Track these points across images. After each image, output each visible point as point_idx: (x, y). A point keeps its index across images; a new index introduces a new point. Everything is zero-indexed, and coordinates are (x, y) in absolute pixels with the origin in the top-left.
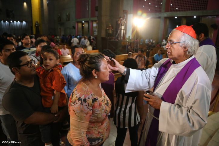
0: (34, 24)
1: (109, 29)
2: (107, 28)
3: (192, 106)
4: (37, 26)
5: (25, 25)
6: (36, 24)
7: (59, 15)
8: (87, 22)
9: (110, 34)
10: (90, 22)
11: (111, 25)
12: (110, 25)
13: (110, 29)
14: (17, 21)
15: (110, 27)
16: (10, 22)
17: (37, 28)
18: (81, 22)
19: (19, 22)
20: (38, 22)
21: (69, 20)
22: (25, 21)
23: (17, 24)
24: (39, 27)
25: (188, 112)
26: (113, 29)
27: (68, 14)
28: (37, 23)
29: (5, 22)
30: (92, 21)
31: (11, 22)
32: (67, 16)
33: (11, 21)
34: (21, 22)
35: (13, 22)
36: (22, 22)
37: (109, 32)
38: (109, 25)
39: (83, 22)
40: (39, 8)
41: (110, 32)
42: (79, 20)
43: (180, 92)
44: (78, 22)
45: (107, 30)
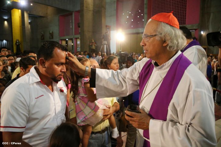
0: (14, 43)
1: (92, 45)
2: (91, 44)
3: (191, 122)
4: (17, 44)
5: (5, 43)
6: (16, 43)
7: (42, 33)
8: (71, 39)
9: (93, 49)
10: (73, 39)
11: (94, 40)
12: (93, 41)
13: (93, 44)
15: (93, 42)
17: (18, 46)
18: (65, 40)
20: (20, 40)
22: (6, 40)
24: (20, 46)
25: (187, 131)
26: (96, 45)
27: (51, 32)
28: (18, 42)
30: (76, 39)
32: (50, 34)
36: (3, 41)
37: (92, 48)
38: (92, 41)
39: (67, 40)
40: (20, 26)
41: (94, 47)
42: (62, 38)
43: (171, 104)
44: (62, 40)
45: (90, 46)
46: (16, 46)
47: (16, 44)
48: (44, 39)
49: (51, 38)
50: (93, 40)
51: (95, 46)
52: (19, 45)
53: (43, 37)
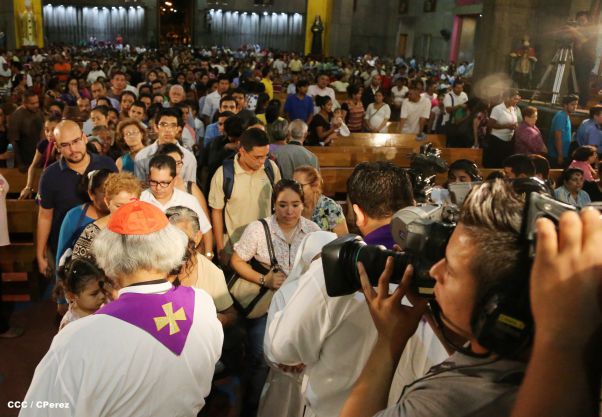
1: (518, 59)
2: (514, 55)
4: (316, 30)
5: (298, 23)
6: (314, 26)
11: (530, 41)
12: (527, 43)
13: (525, 56)
14: (279, 13)
15: (525, 47)
16: (261, 16)
17: (317, 36)
19: (284, 16)
21: (433, 9)
22: (300, 13)
23: (277, 21)
26: (536, 60)
28: (318, 22)
29: (249, 14)
31: (264, 16)
33: (266, 14)
34: (290, 14)
35: (270, 14)
36: (293, 14)
37: (517, 69)
38: (523, 41)
39: (481, 16)
41: (524, 68)
42: (465, 11)
44: (462, 17)
45: (512, 63)
46: (312, 35)
47: (312, 30)
48: (406, 10)
49: (429, 8)
50: (526, 38)
51: (531, 61)
52: (320, 32)
53: (404, 5)
